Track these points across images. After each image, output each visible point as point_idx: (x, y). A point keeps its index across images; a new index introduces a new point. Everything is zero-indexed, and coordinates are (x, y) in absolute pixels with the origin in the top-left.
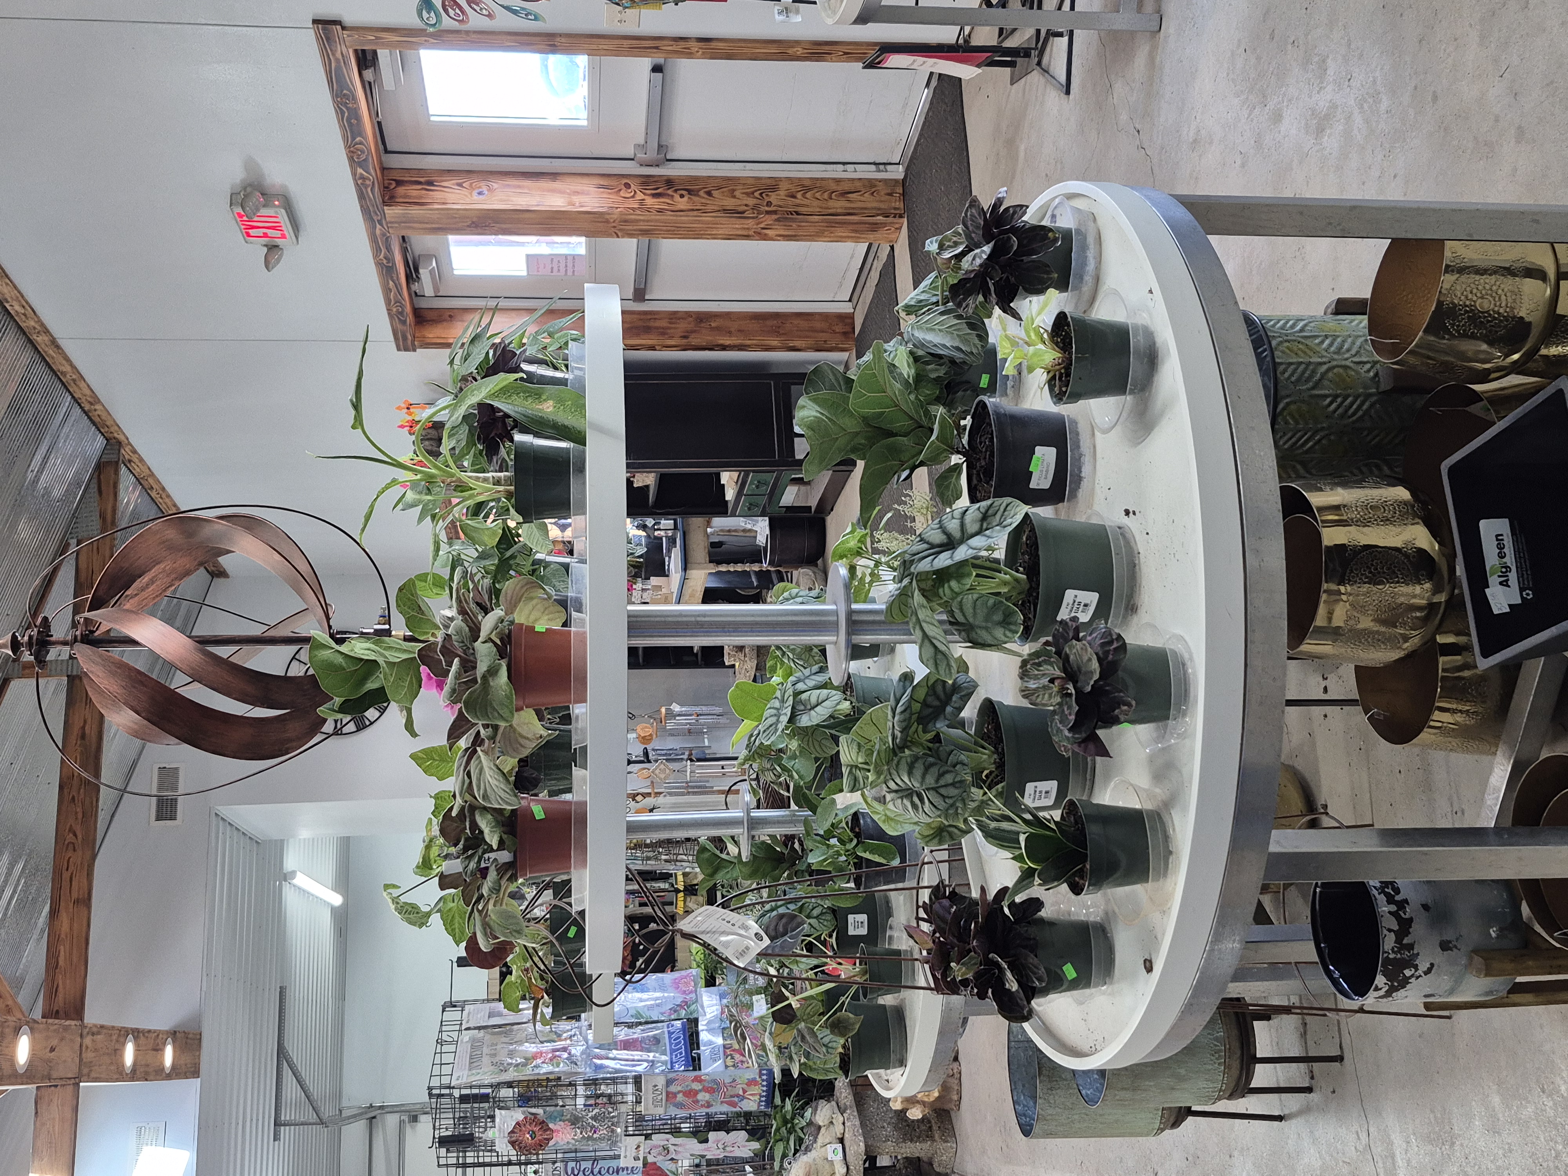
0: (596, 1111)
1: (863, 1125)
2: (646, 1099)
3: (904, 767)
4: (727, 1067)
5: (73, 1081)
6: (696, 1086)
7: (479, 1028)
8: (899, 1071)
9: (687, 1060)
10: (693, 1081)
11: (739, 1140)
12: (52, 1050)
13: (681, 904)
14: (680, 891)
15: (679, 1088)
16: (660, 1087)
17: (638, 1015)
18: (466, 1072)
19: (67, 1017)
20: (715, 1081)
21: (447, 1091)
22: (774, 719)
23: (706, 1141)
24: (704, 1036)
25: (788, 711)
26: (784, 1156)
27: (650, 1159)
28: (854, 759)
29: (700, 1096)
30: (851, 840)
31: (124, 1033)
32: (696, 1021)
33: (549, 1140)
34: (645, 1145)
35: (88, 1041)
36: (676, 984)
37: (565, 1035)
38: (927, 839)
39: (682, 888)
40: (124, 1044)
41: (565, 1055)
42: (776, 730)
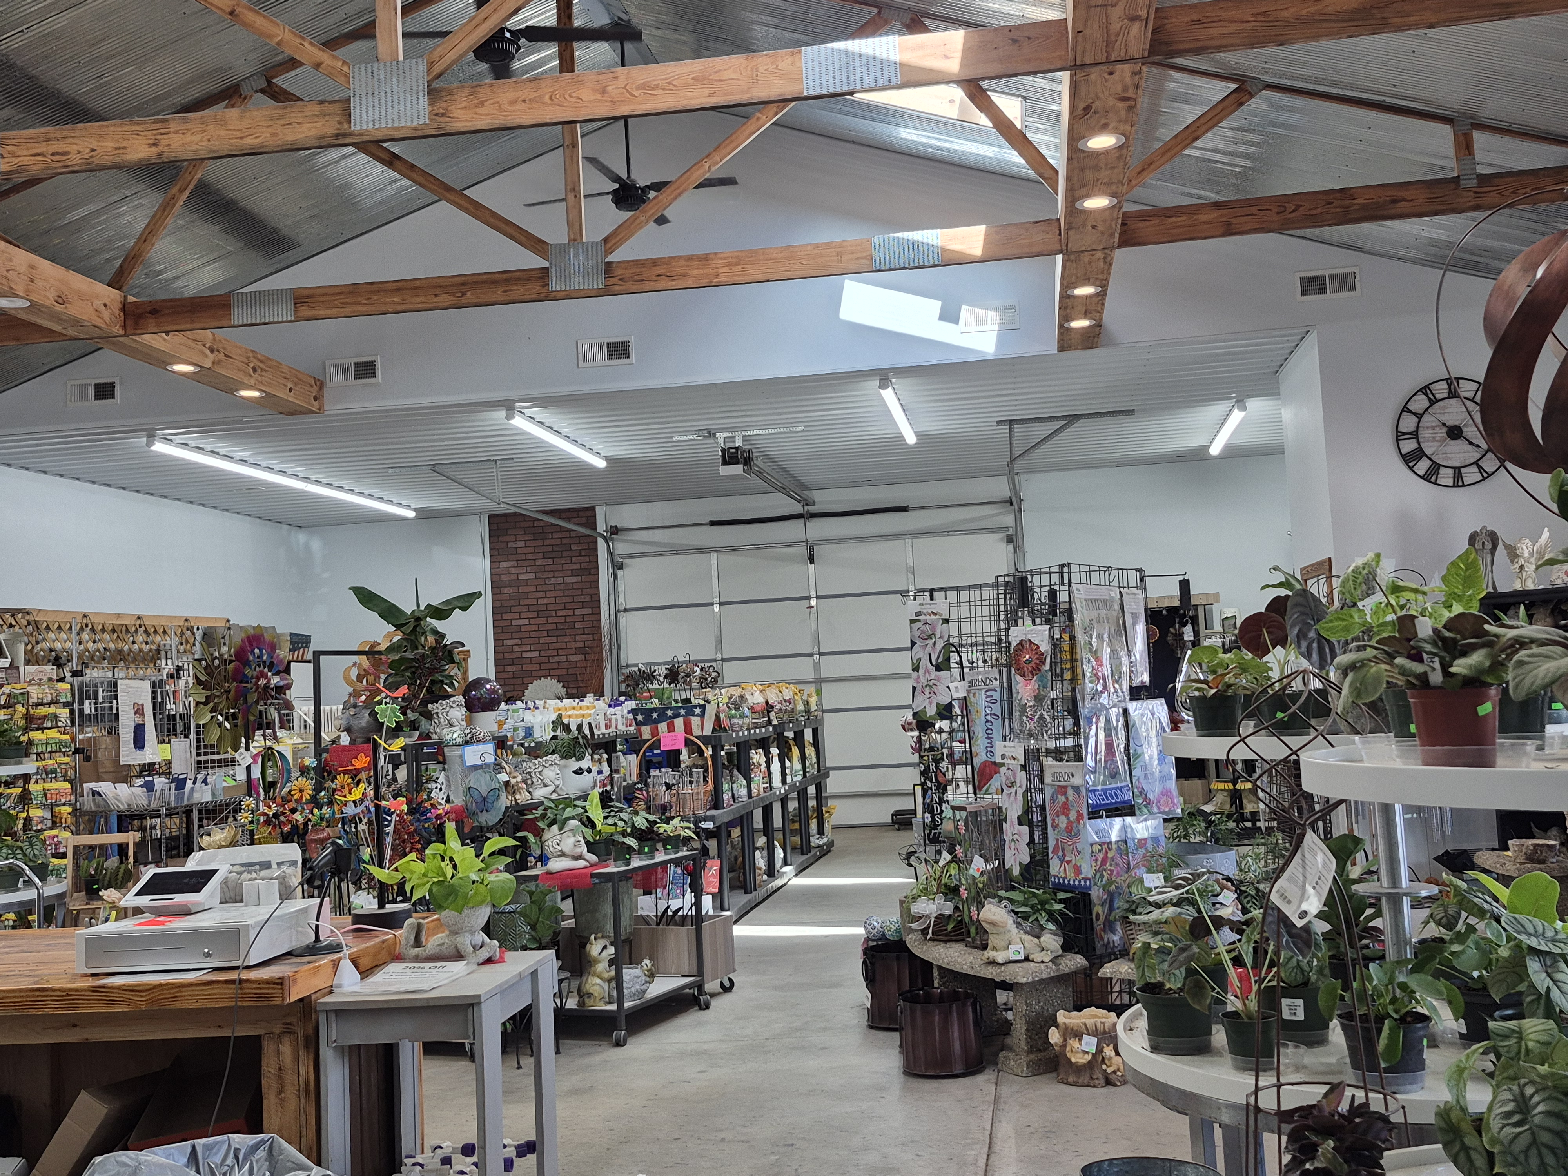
0: (1048, 719)
1: (1041, 981)
2: (1060, 767)
3: (1557, 1107)
4: (1092, 845)
5: (1064, 248)
6: (1073, 815)
7: (1122, 605)
8: (1146, 1045)
9: (1097, 805)
10: (1078, 812)
11: (1021, 855)
12: (1094, 227)
13: (1221, 786)
14: (1234, 785)
15: (1070, 798)
16: (1072, 780)
17: (1137, 756)
18: (1083, 596)
19: (1122, 233)
20: (1078, 833)
21: (1066, 580)
22: (1531, 930)
23: (1020, 824)
24: (1118, 822)
25: (1543, 948)
26: (1010, 900)
27: (1003, 770)
28: (1531, 1036)
29: (1063, 819)
30: (1396, 1012)
31: (1104, 285)
32: (1132, 814)
33: (1024, 676)
34: (1015, 765)
35: (1100, 255)
36: (1166, 793)
37: (1117, 686)
38: (1445, 1116)
39: (1238, 787)
40: (1094, 284)
41: (1100, 688)
42: (1519, 933)
